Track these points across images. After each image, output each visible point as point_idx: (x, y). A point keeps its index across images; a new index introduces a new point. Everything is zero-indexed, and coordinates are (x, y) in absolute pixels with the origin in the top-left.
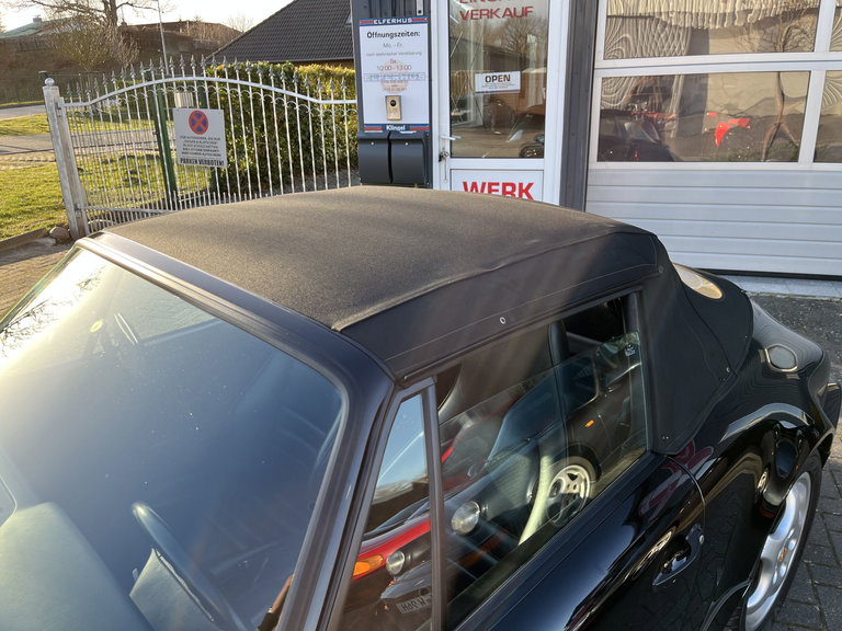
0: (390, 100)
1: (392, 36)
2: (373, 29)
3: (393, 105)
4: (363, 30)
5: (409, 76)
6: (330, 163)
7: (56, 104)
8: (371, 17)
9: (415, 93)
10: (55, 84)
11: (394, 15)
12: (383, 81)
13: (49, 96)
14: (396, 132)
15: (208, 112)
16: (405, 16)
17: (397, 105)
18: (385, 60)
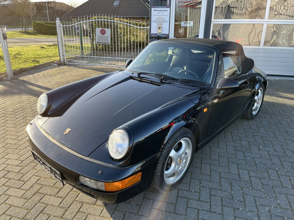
0: (159, 28)
1: (160, 11)
2: (155, 9)
3: (159, 29)
4: (153, 9)
5: (164, 21)
6: (121, 48)
7: (60, 25)
8: (155, 6)
9: (165, 26)
10: (59, 20)
11: (161, 6)
12: (157, 23)
13: (58, 23)
14: (160, 36)
15: (106, 29)
16: (164, 6)
17: (161, 29)
18: (158, 17)
